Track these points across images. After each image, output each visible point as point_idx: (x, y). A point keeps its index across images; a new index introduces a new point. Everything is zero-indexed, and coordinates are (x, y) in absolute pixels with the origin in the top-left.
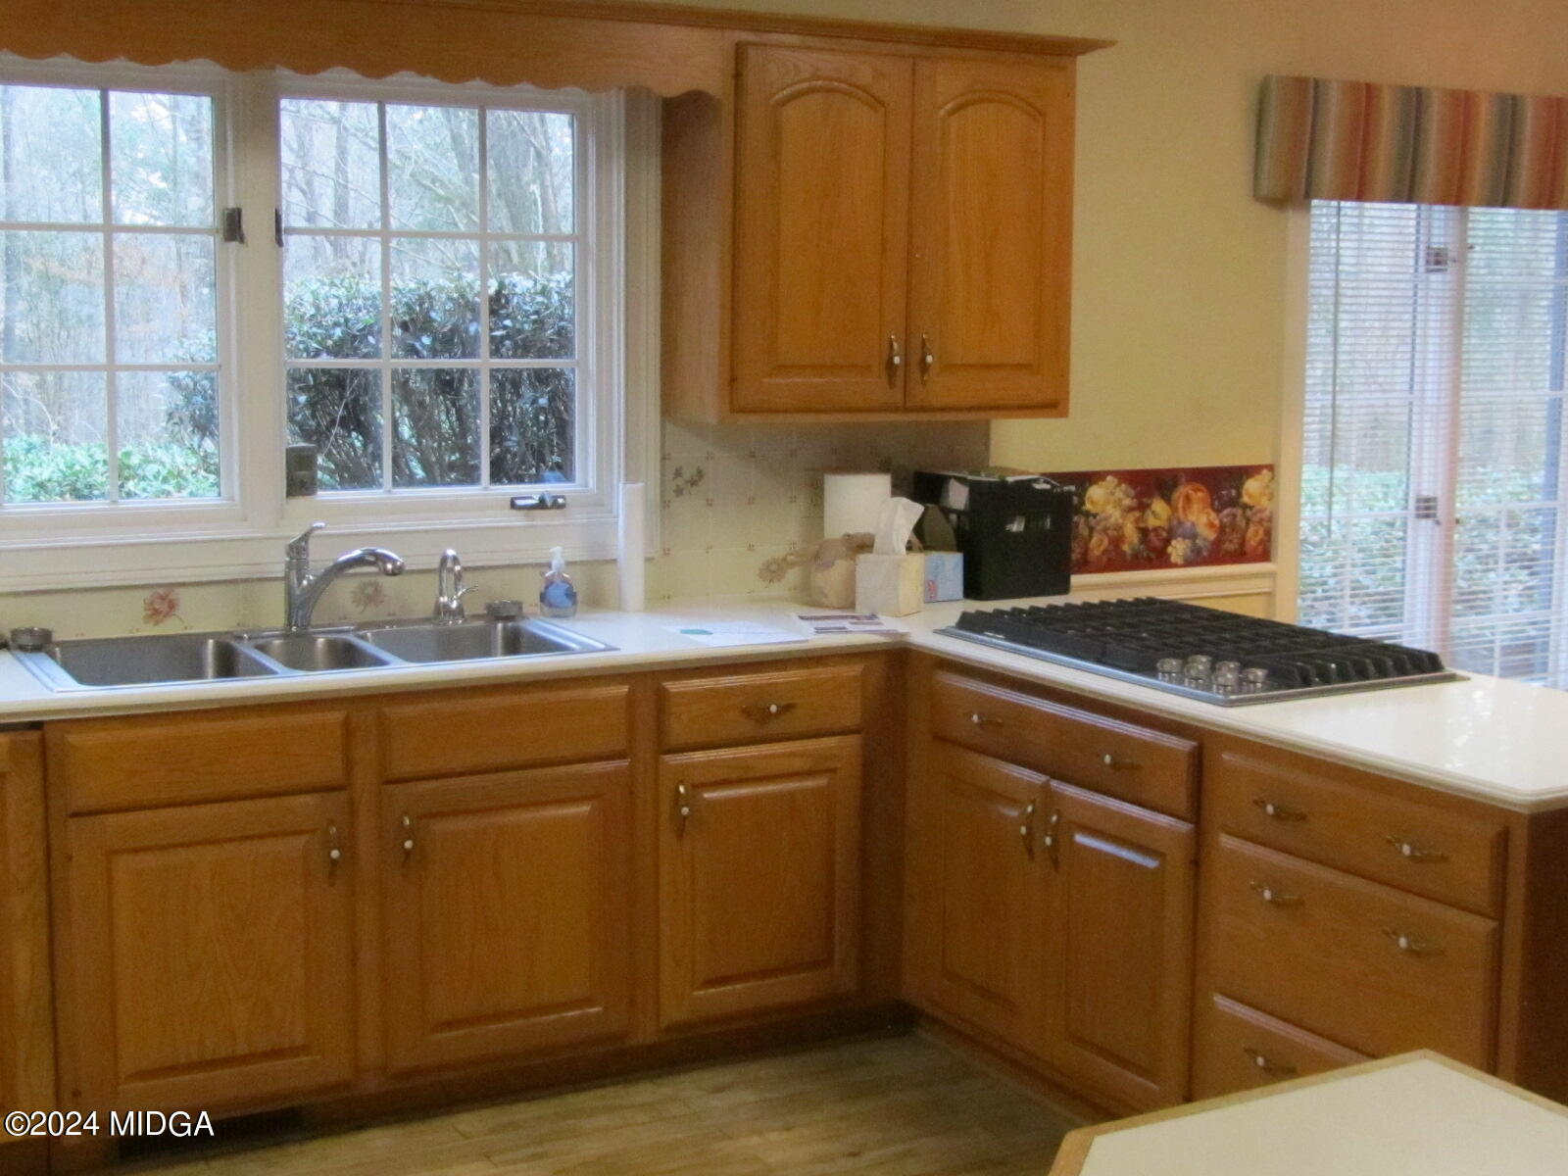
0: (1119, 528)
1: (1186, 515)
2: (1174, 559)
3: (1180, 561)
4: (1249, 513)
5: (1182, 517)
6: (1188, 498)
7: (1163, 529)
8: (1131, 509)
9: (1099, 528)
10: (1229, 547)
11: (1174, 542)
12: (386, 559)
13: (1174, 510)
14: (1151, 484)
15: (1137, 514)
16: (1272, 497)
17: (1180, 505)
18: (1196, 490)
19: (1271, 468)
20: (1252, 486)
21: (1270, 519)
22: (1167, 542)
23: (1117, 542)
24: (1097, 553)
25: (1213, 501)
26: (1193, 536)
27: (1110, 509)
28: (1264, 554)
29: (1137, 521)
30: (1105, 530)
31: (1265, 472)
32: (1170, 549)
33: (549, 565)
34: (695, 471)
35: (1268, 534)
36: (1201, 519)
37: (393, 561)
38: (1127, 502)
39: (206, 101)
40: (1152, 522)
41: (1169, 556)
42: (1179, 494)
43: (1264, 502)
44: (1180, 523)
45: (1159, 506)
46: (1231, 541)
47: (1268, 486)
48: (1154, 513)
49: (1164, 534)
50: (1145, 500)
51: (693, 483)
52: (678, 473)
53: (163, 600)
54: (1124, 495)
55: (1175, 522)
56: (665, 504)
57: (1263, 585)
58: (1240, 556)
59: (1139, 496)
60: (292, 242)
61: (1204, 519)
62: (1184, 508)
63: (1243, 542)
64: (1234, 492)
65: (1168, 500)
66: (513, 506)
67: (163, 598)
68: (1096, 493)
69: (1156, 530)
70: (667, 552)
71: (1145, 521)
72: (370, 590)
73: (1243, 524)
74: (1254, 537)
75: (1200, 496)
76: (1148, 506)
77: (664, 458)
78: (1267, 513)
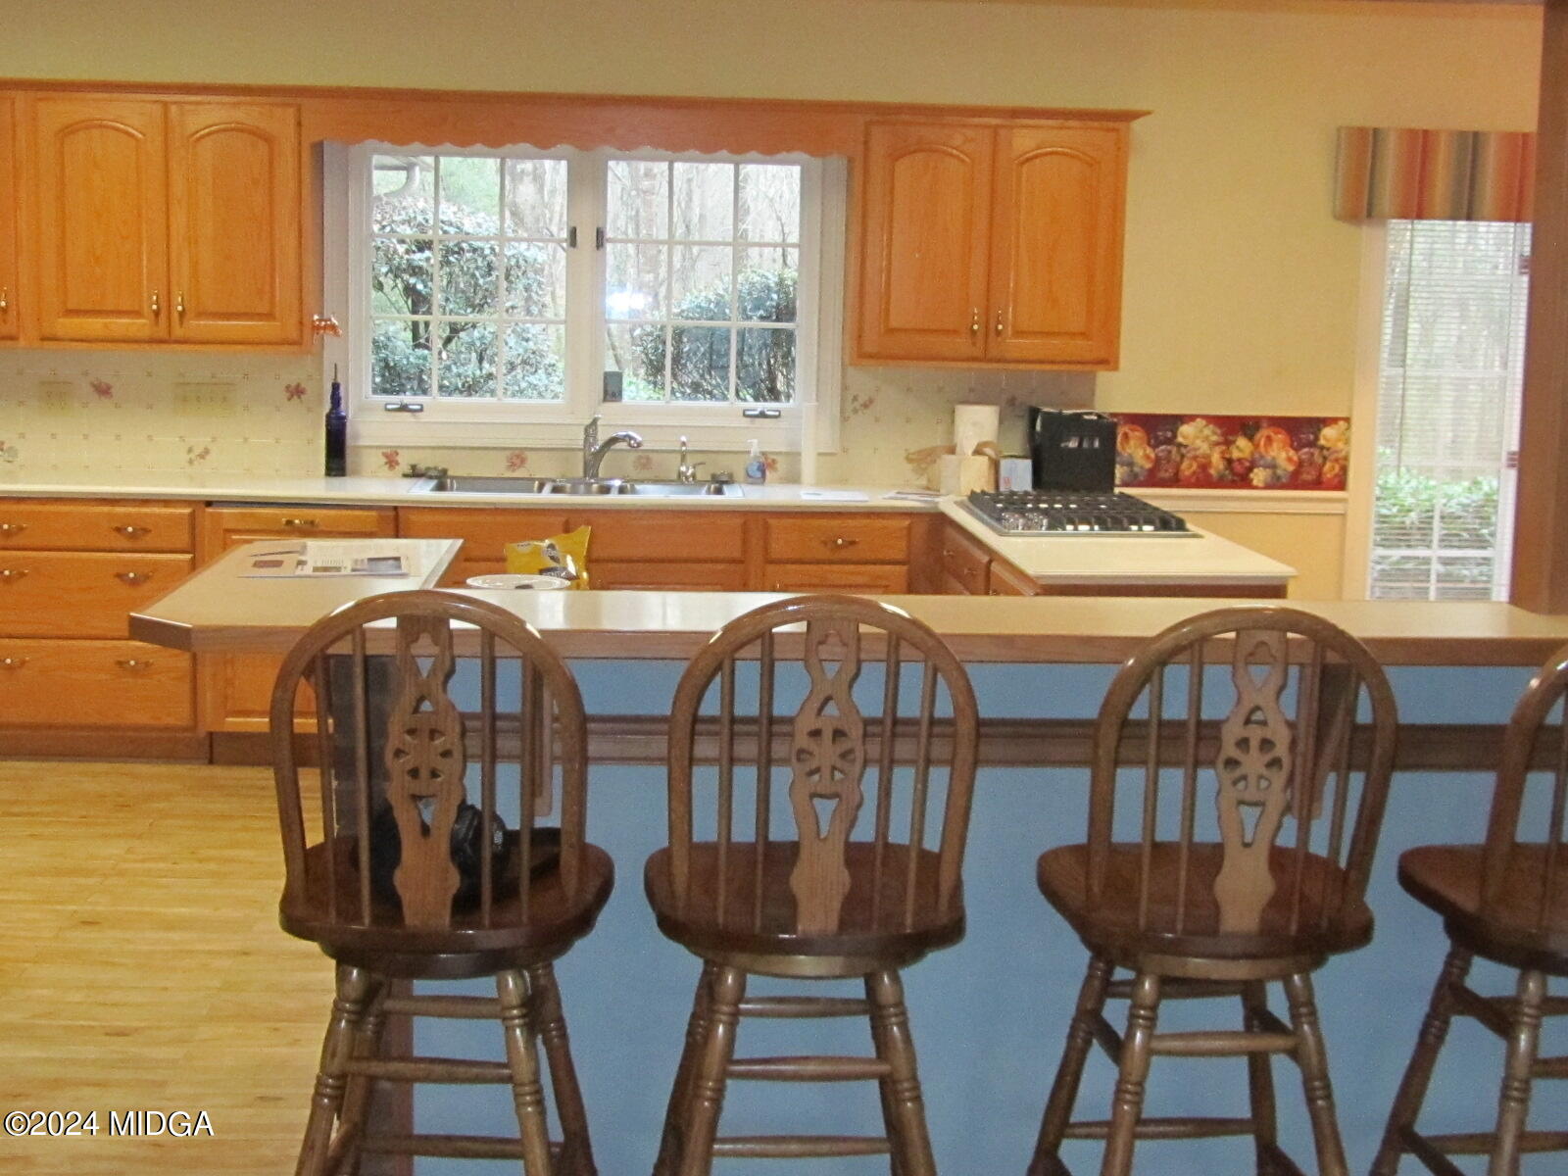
0: (1208, 457)
1: (1267, 451)
2: (1255, 482)
3: (1261, 485)
4: (1325, 452)
5: (1264, 453)
6: (1269, 439)
7: (1246, 460)
8: (1217, 444)
9: (1189, 455)
10: (1307, 477)
11: (1256, 470)
12: (631, 438)
13: (1257, 446)
14: (1233, 426)
15: (1224, 448)
16: (1347, 442)
17: (1262, 443)
18: (1276, 433)
19: (1347, 420)
20: (1328, 433)
21: (1346, 458)
22: (1250, 469)
23: (1205, 467)
24: (1187, 473)
25: (1292, 442)
26: (1273, 466)
27: (1198, 443)
28: (1340, 484)
29: (1223, 453)
30: (1195, 458)
31: (1341, 423)
32: (1252, 475)
33: (749, 452)
34: (867, 398)
35: (1344, 469)
36: (1282, 454)
37: (635, 439)
38: (1215, 438)
39: (564, 163)
40: (1236, 454)
41: (1252, 480)
42: (1261, 436)
43: (1340, 445)
44: (1262, 457)
45: (1242, 442)
46: (1308, 473)
47: (1344, 434)
48: (1238, 447)
49: (1247, 464)
50: (1231, 438)
51: (866, 406)
52: (855, 398)
53: (518, 457)
54: (1211, 433)
55: (1257, 456)
56: (844, 419)
57: (1337, 508)
58: (1318, 484)
59: (1224, 435)
60: (609, 247)
61: (1283, 455)
62: (1265, 445)
63: (1320, 474)
64: (1312, 437)
65: (1251, 438)
66: (745, 415)
67: (518, 456)
68: (1186, 430)
69: (1239, 460)
70: (845, 450)
71: (1231, 453)
72: (644, 461)
73: (1320, 461)
74: (1330, 470)
75: (1280, 437)
76: (1234, 442)
77: (845, 388)
78: (1343, 453)
